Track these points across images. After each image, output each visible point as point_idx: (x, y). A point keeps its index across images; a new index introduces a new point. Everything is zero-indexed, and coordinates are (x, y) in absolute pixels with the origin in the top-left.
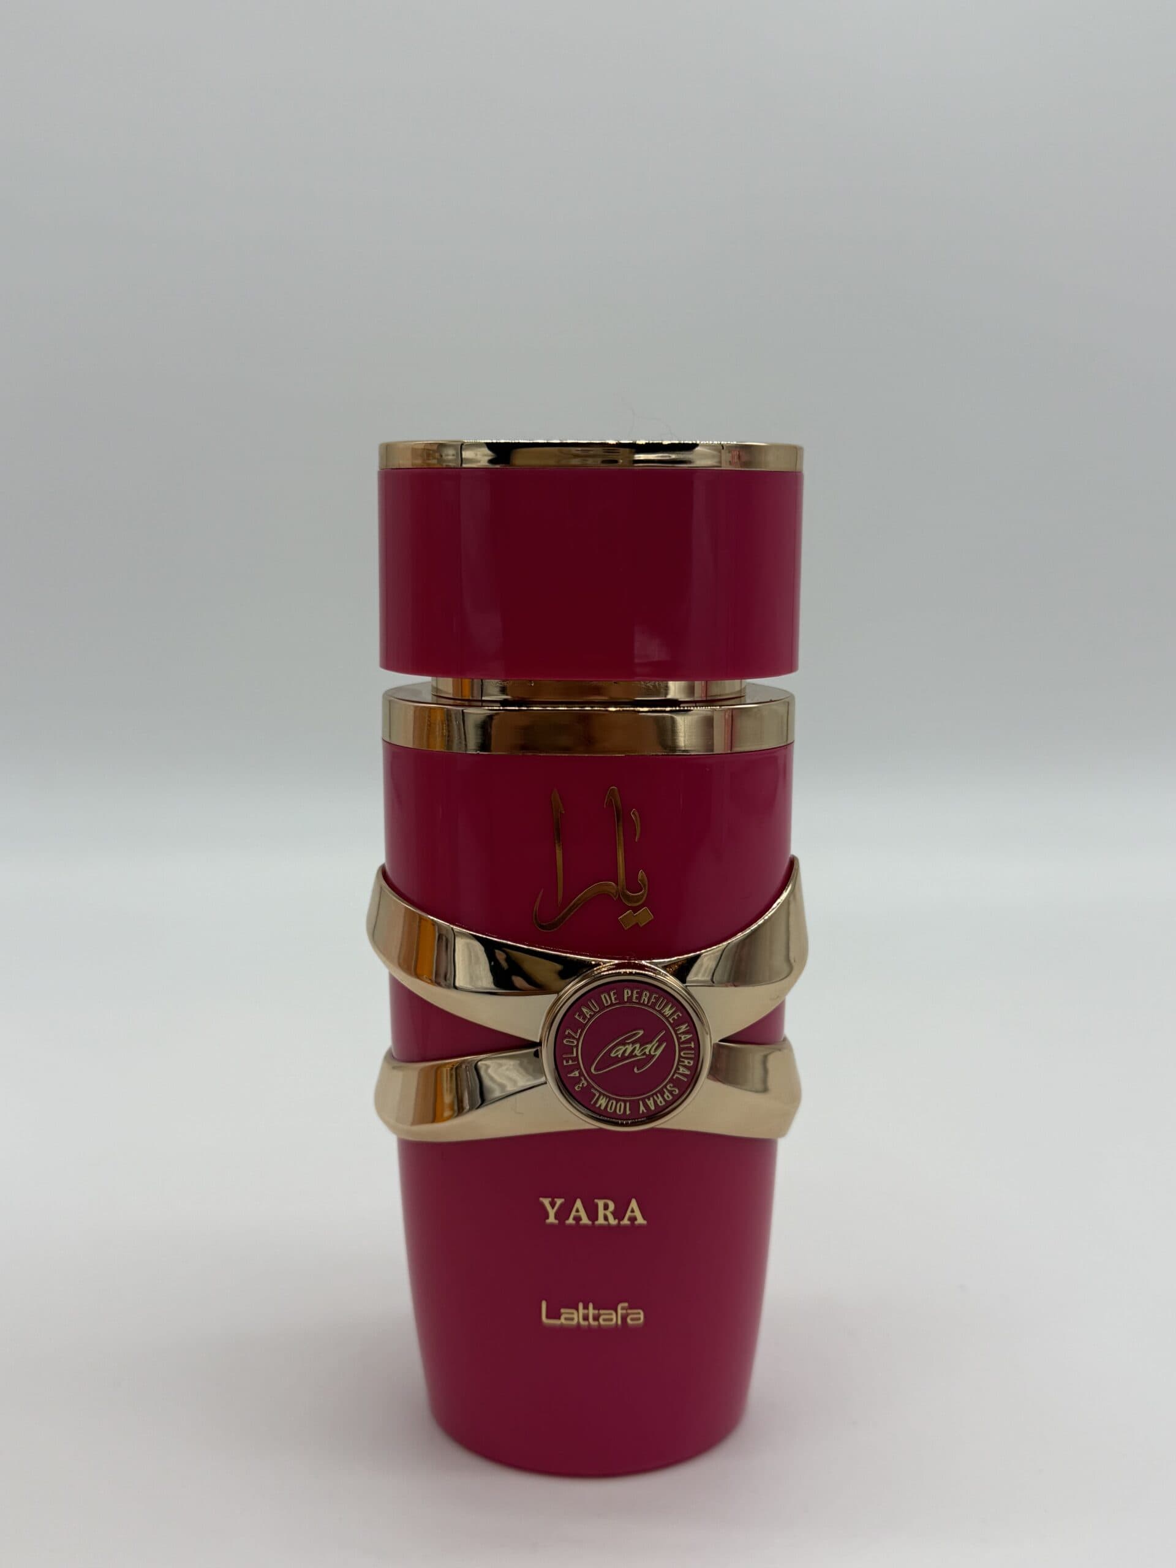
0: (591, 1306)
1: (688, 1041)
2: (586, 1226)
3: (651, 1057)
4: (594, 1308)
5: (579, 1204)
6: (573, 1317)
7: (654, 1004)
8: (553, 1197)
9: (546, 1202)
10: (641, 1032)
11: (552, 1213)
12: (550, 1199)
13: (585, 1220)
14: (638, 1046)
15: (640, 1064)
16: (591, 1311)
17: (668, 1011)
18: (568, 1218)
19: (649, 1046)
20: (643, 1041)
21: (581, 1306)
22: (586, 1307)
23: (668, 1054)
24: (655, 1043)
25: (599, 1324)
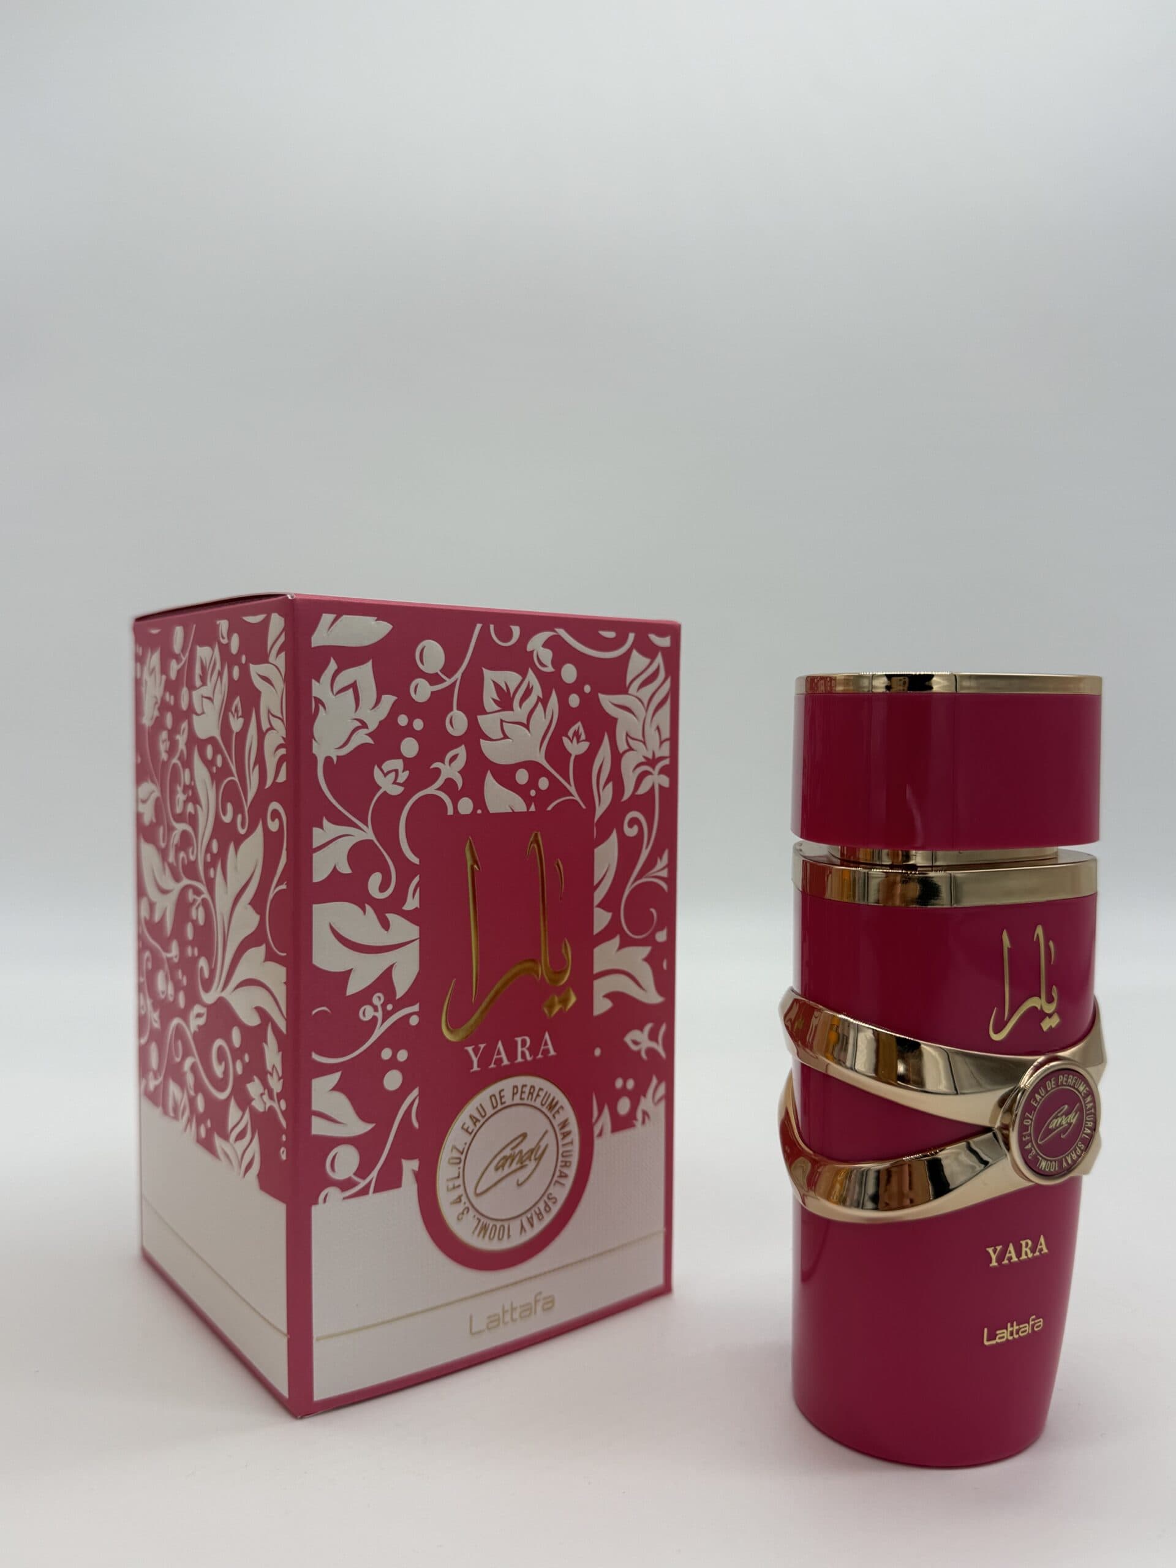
0: (1015, 1323)
1: (1090, 1109)
2: (1015, 1263)
3: (1070, 1124)
4: (1018, 1324)
5: (1011, 1248)
6: (1004, 1335)
7: (1075, 1084)
8: (994, 1245)
9: (990, 1250)
10: (1066, 1107)
11: (994, 1257)
12: (993, 1248)
13: (1015, 1259)
14: (1064, 1117)
15: (1064, 1131)
16: (1016, 1327)
17: (1081, 1088)
18: (1003, 1260)
19: (1070, 1116)
20: (1067, 1114)
21: (1009, 1325)
22: (1012, 1326)
23: (1080, 1121)
24: (1073, 1114)
25: (1020, 1336)
